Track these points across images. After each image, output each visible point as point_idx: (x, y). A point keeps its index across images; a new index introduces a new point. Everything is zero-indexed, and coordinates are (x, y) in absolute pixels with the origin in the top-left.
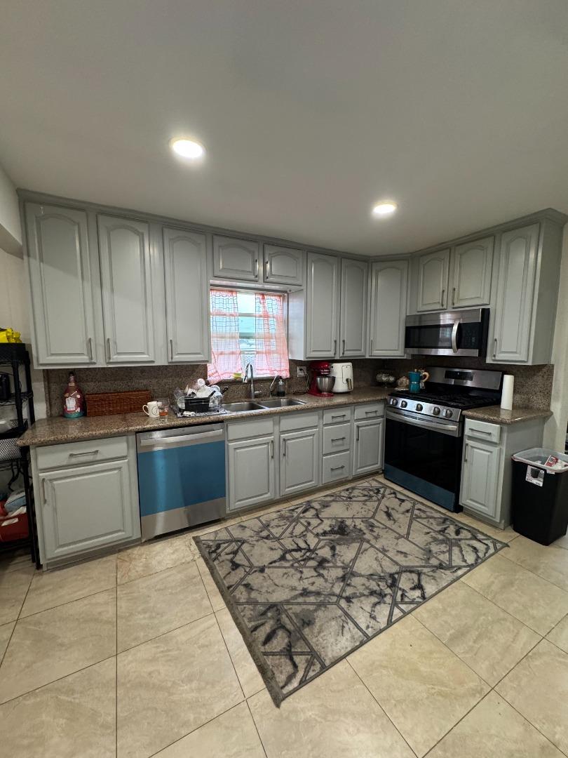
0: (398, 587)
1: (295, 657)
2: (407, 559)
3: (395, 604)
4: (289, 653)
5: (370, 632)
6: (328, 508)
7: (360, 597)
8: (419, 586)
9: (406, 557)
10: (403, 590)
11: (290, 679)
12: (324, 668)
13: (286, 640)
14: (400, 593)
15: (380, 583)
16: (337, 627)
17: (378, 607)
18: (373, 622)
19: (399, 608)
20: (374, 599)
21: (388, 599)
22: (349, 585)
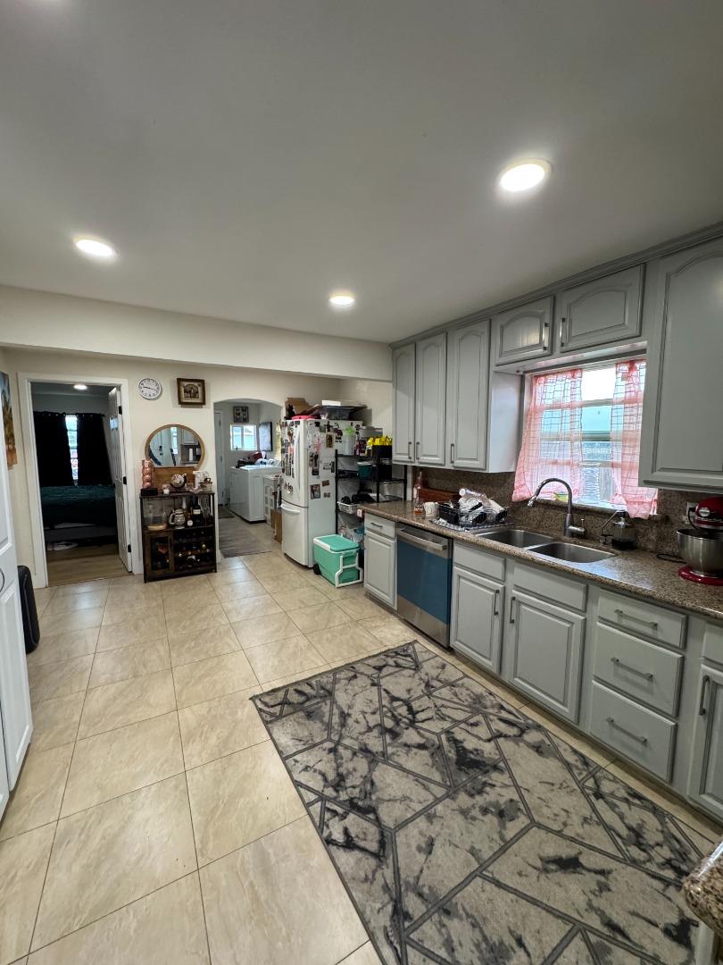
0: (350, 811)
1: (280, 706)
2: (414, 849)
3: (322, 798)
4: (285, 702)
5: (290, 762)
6: (536, 755)
7: (336, 762)
8: (349, 844)
9: (419, 849)
10: (343, 817)
11: (266, 704)
12: (266, 723)
13: (295, 702)
14: (340, 810)
15: (357, 790)
16: (301, 735)
17: (320, 777)
18: (301, 767)
19: (316, 801)
20: (331, 776)
21: (330, 792)
22: (354, 754)
